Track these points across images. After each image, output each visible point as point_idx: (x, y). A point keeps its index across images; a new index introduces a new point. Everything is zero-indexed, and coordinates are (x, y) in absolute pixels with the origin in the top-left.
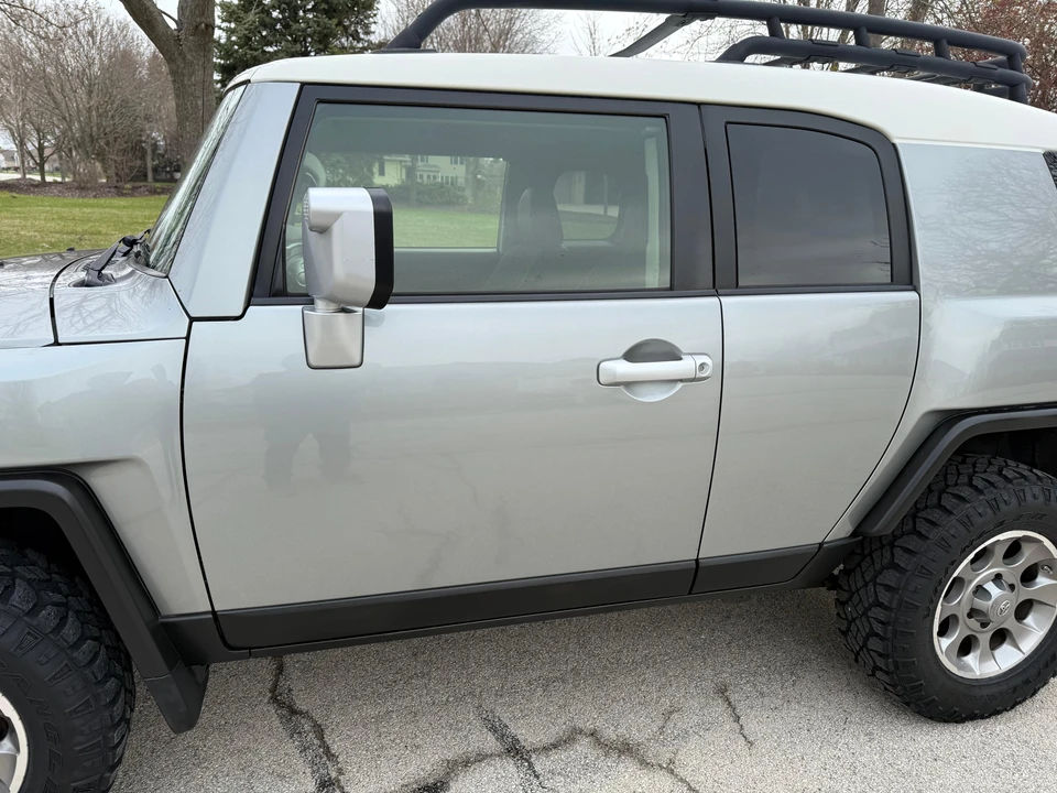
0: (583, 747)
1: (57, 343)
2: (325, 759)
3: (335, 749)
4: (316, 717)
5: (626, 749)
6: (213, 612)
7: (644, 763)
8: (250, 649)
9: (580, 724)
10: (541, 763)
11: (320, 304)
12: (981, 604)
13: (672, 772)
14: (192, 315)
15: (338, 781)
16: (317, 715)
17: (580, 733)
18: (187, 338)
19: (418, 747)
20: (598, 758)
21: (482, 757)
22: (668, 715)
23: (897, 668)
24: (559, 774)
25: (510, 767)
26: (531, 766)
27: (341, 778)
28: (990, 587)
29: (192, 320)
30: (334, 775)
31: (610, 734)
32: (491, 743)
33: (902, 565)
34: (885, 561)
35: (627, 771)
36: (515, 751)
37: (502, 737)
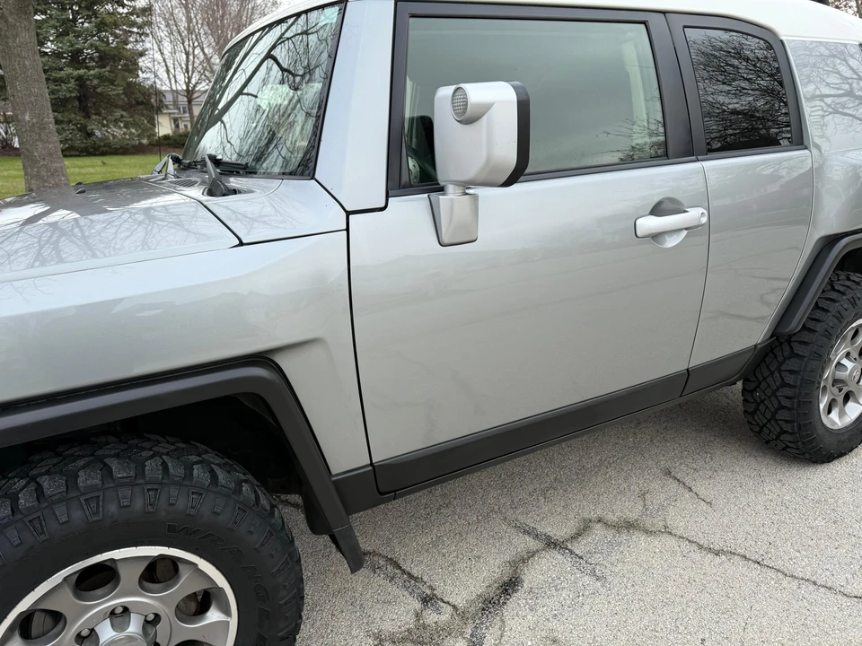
0: (598, 530)
1: (241, 244)
2: (413, 582)
3: (415, 572)
4: (384, 553)
5: (630, 526)
6: (371, 464)
7: (647, 532)
8: (395, 491)
9: (586, 515)
10: (579, 548)
11: (450, 188)
12: (841, 375)
13: (671, 533)
14: (348, 209)
15: (435, 595)
16: (383, 551)
17: (590, 521)
18: (347, 229)
19: (479, 557)
20: (614, 536)
21: (532, 554)
22: (643, 495)
23: (799, 428)
24: (595, 552)
25: (556, 557)
26: (571, 552)
27: (435, 592)
28: (845, 362)
29: (348, 214)
30: (428, 592)
31: (610, 517)
32: (532, 544)
33: (801, 354)
34: (786, 354)
35: (640, 540)
36: (551, 544)
37: (537, 537)
